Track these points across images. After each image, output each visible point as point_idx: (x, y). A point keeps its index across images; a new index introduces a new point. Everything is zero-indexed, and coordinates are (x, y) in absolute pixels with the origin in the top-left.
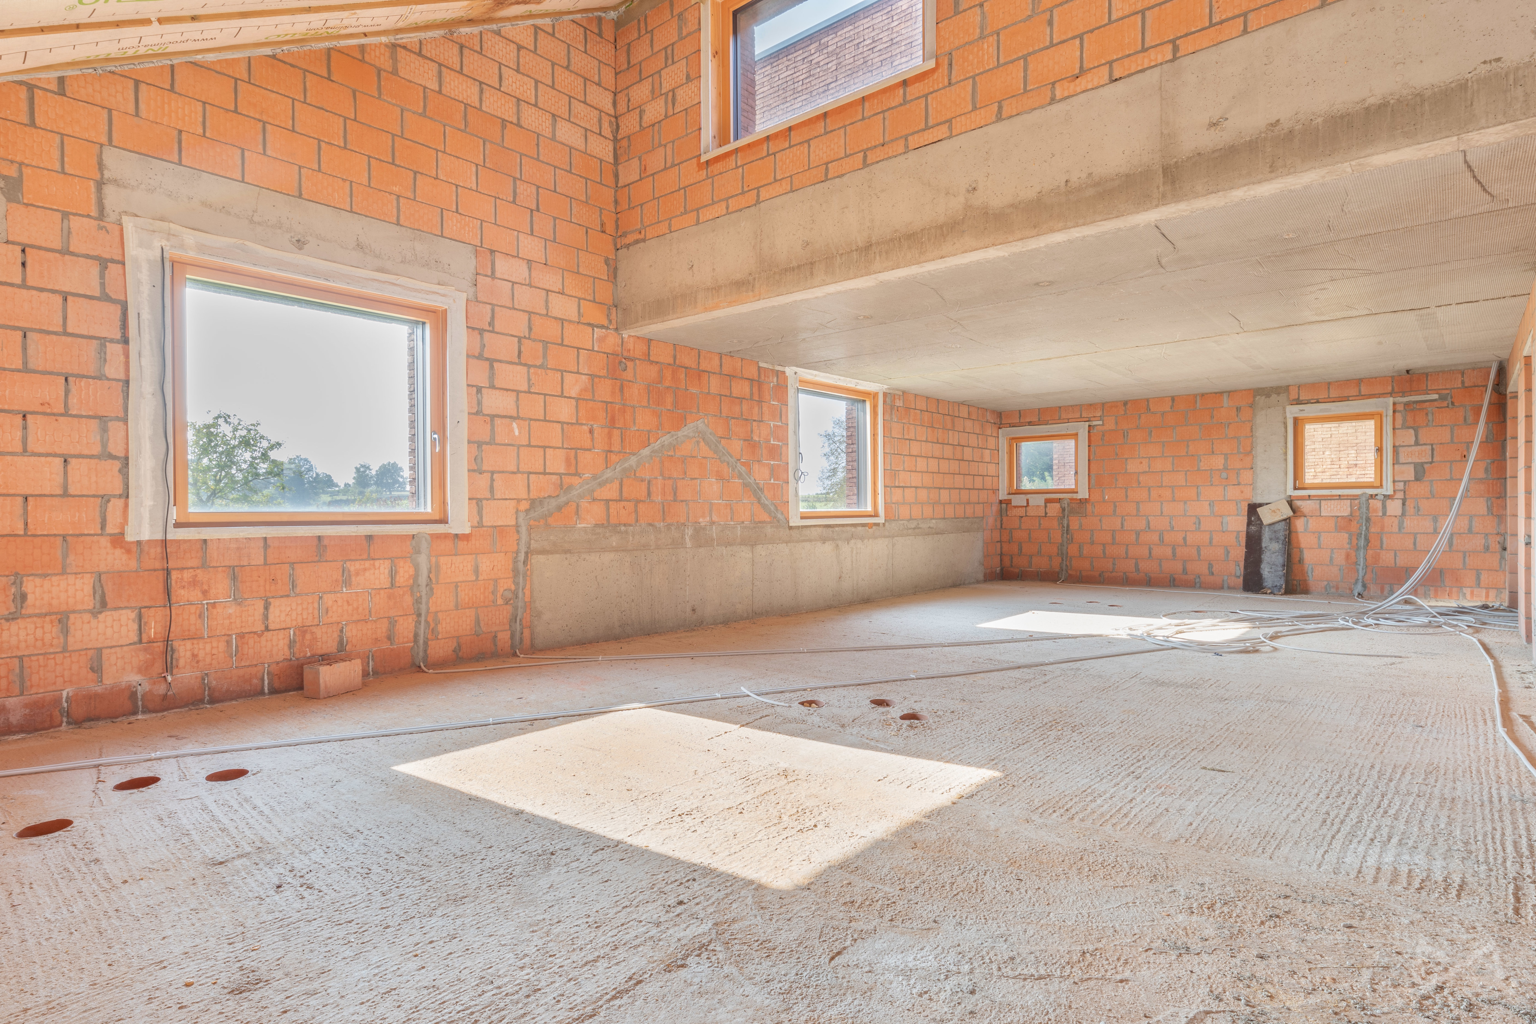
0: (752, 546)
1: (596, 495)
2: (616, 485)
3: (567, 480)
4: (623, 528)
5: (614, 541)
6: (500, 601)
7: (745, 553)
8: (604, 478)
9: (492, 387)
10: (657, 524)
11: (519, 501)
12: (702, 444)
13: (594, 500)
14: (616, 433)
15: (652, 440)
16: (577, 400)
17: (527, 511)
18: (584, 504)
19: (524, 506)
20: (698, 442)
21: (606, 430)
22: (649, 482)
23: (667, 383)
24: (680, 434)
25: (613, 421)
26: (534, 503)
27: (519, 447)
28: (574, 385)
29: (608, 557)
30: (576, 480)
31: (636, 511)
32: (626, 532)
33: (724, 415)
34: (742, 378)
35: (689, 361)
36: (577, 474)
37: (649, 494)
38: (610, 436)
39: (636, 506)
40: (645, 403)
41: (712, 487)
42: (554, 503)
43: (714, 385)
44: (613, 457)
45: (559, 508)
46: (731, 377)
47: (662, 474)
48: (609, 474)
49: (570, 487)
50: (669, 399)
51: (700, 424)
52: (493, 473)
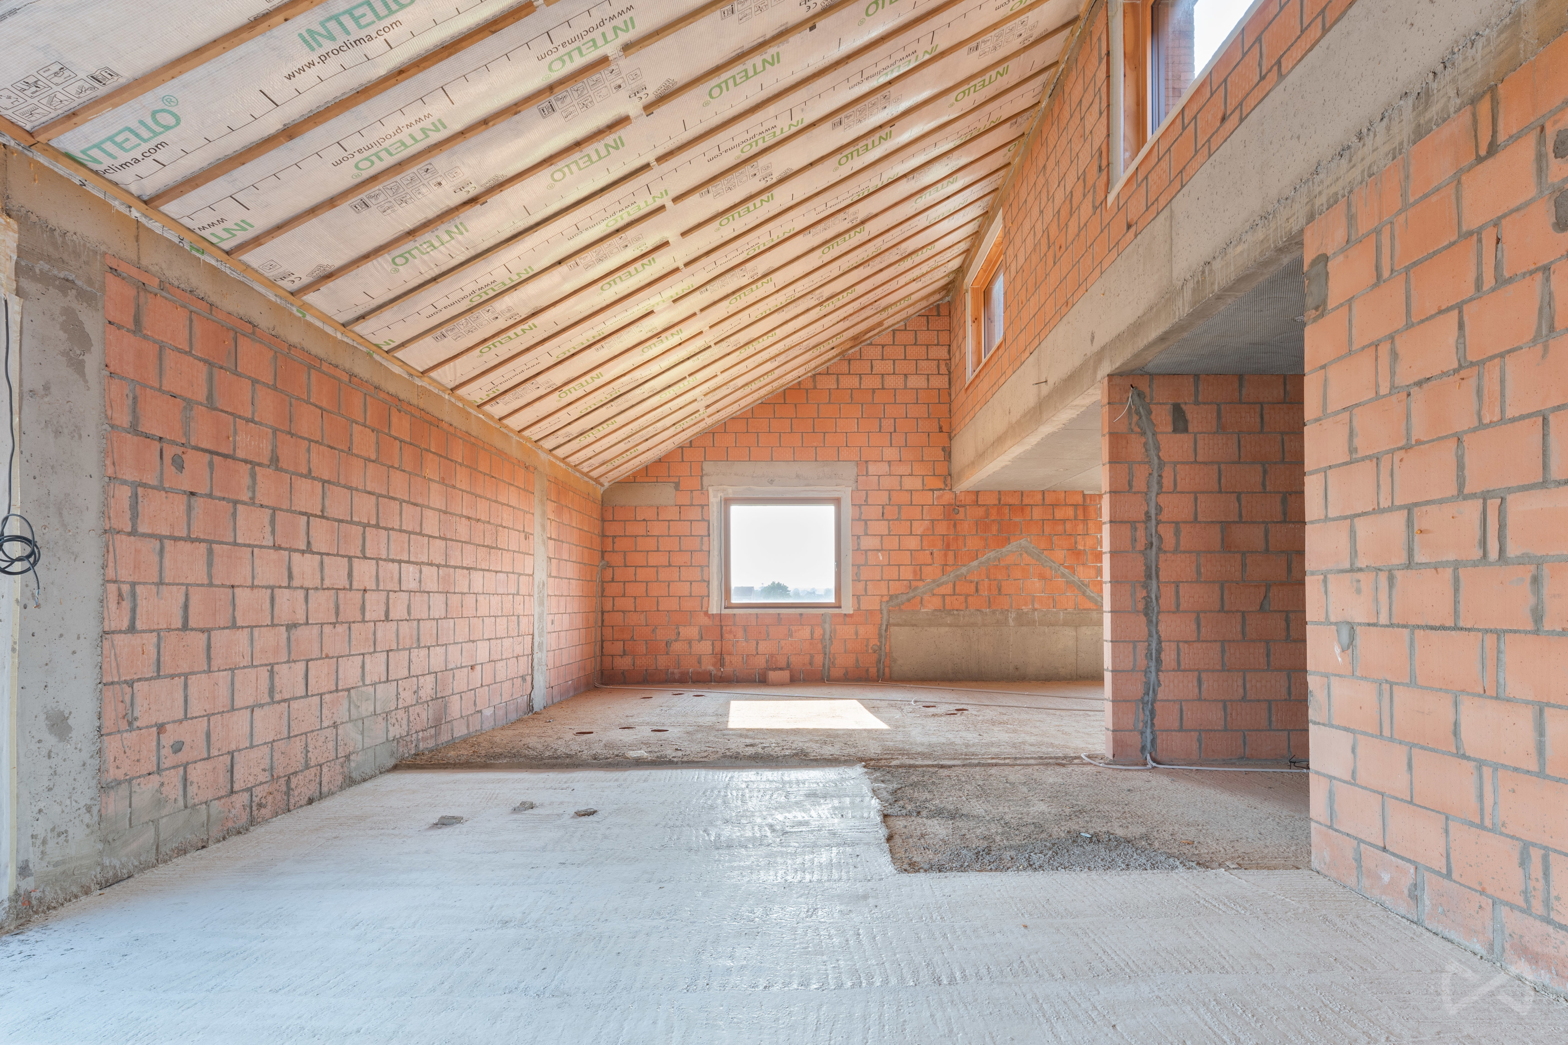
0: (1076, 627)
1: (935, 592)
2: (951, 585)
3: (914, 583)
4: (955, 612)
5: (949, 620)
6: (870, 651)
7: (1069, 632)
8: (942, 581)
9: (866, 534)
10: (984, 610)
11: (882, 596)
12: (1025, 555)
13: (933, 595)
14: (951, 554)
15: (979, 556)
16: (922, 536)
17: (887, 602)
18: (926, 597)
19: (886, 599)
20: (1021, 555)
21: (943, 552)
22: (977, 583)
23: (993, 518)
24: (1004, 550)
25: (948, 546)
26: (891, 597)
27: (882, 566)
28: (919, 528)
29: (943, 630)
30: (920, 584)
31: (966, 601)
32: (958, 615)
33: (1046, 533)
34: (1066, 505)
35: (1012, 500)
36: (921, 580)
37: (977, 590)
38: (946, 555)
39: (966, 598)
40: (974, 532)
41: (1035, 584)
42: (905, 597)
43: (1037, 513)
44: (948, 568)
45: (909, 600)
46: (1054, 506)
47: (988, 577)
48: (945, 579)
49: (916, 588)
50: (994, 528)
51: (1023, 542)
52: (866, 581)
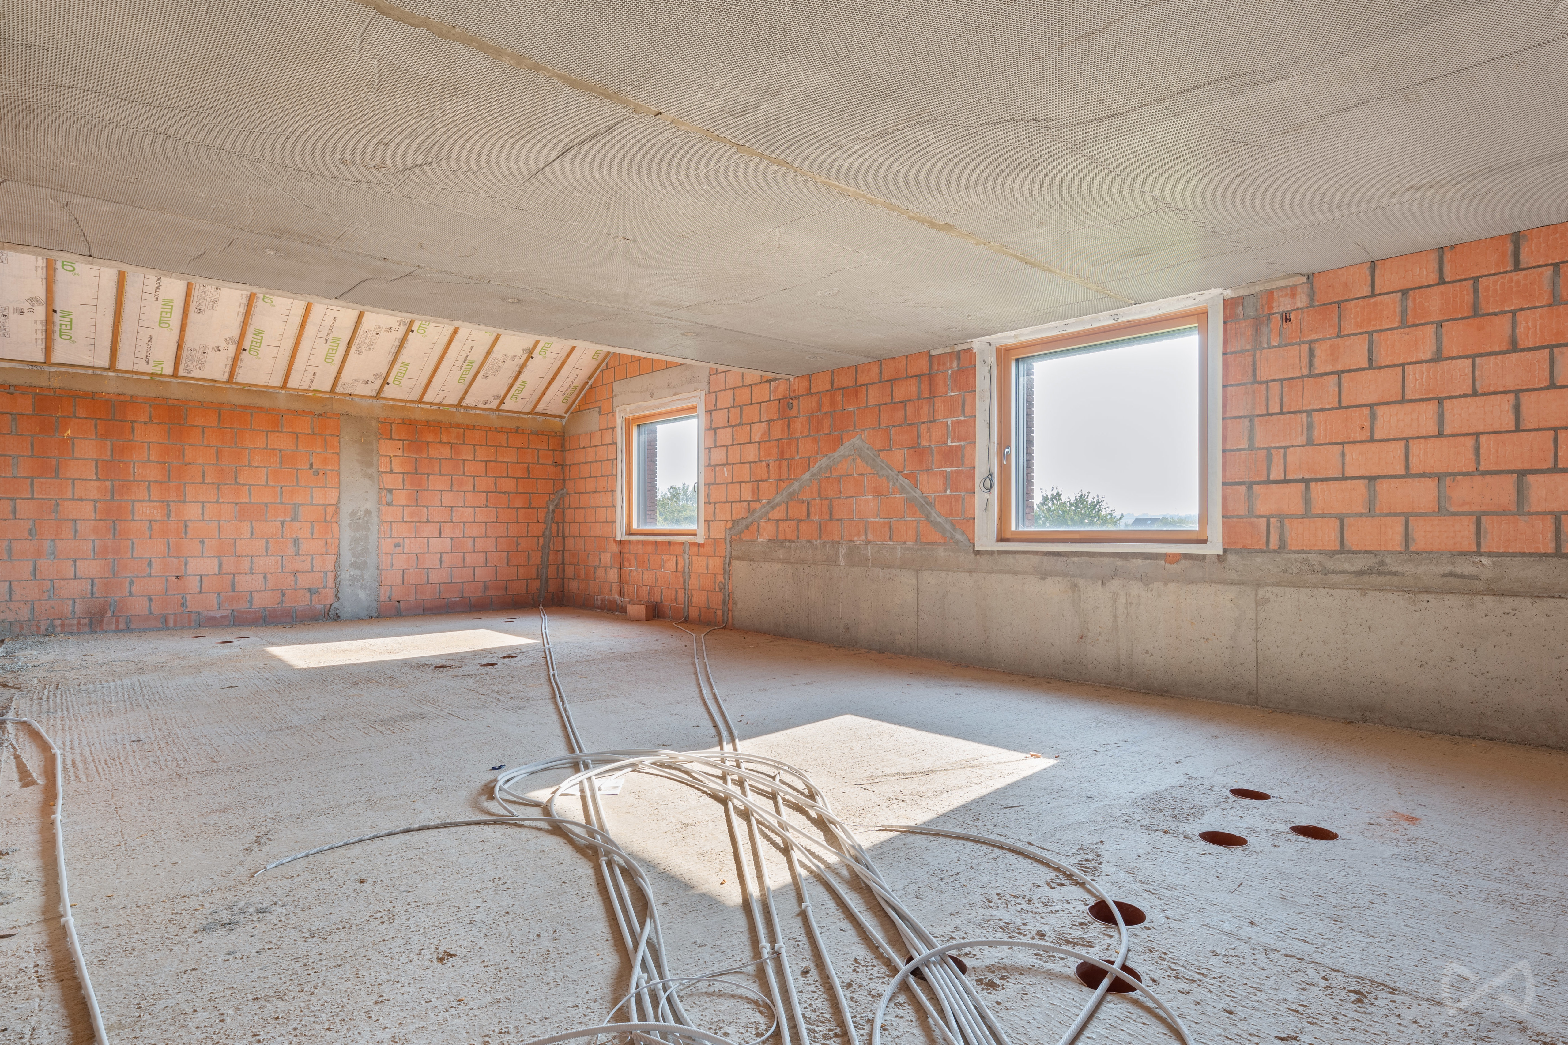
0: (917, 571)
1: (770, 516)
2: (783, 507)
3: (752, 505)
4: (788, 544)
5: (781, 554)
6: (717, 589)
7: (907, 578)
8: (775, 502)
9: (716, 446)
10: (814, 541)
11: (727, 521)
12: (858, 461)
13: (769, 520)
14: (785, 463)
15: (811, 465)
16: (759, 442)
17: (731, 529)
18: (762, 523)
19: (729, 525)
20: (854, 460)
21: (777, 463)
22: (808, 504)
23: (825, 410)
24: (836, 454)
25: (782, 454)
26: (735, 522)
27: (727, 484)
28: (758, 432)
29: (777, 566)
30: (757, 505)
31: (798, 529)
32: (790, 547)
33: (883, 425)
34: (908, 377)
35: (846, 381)
36: (758, 500)
37: (808, 514)
38: (780, 467)
39: (798, 525)
40: (806, 433)
41: (869, 504)
42: (744, 523)
43: (873, 396)
44: (782, 484)
45: (747, 527)
46: (892, 381)
47: (819, 495)
48: (779, 499)
49: (754, 510)
50: (827, 424)
51: (857, 441)
52: (715, 503)
